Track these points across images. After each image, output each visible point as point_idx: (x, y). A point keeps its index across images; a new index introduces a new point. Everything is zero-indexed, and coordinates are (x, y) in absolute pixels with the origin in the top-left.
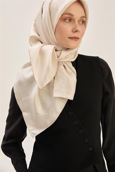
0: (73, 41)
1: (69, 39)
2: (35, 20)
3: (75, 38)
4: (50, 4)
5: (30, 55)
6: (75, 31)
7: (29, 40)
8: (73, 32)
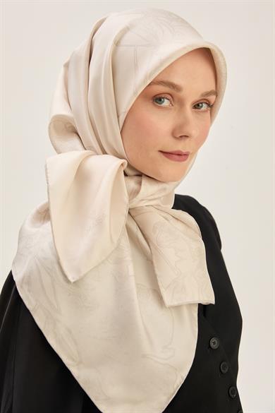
0: (173, 162)
1: (162, 154)
2: (67, 66)
3: (179, 155)
4: (117, 44)
5: (47, 180)
6: (181, 137)
7: (49, 128)
8: (175, 137)
